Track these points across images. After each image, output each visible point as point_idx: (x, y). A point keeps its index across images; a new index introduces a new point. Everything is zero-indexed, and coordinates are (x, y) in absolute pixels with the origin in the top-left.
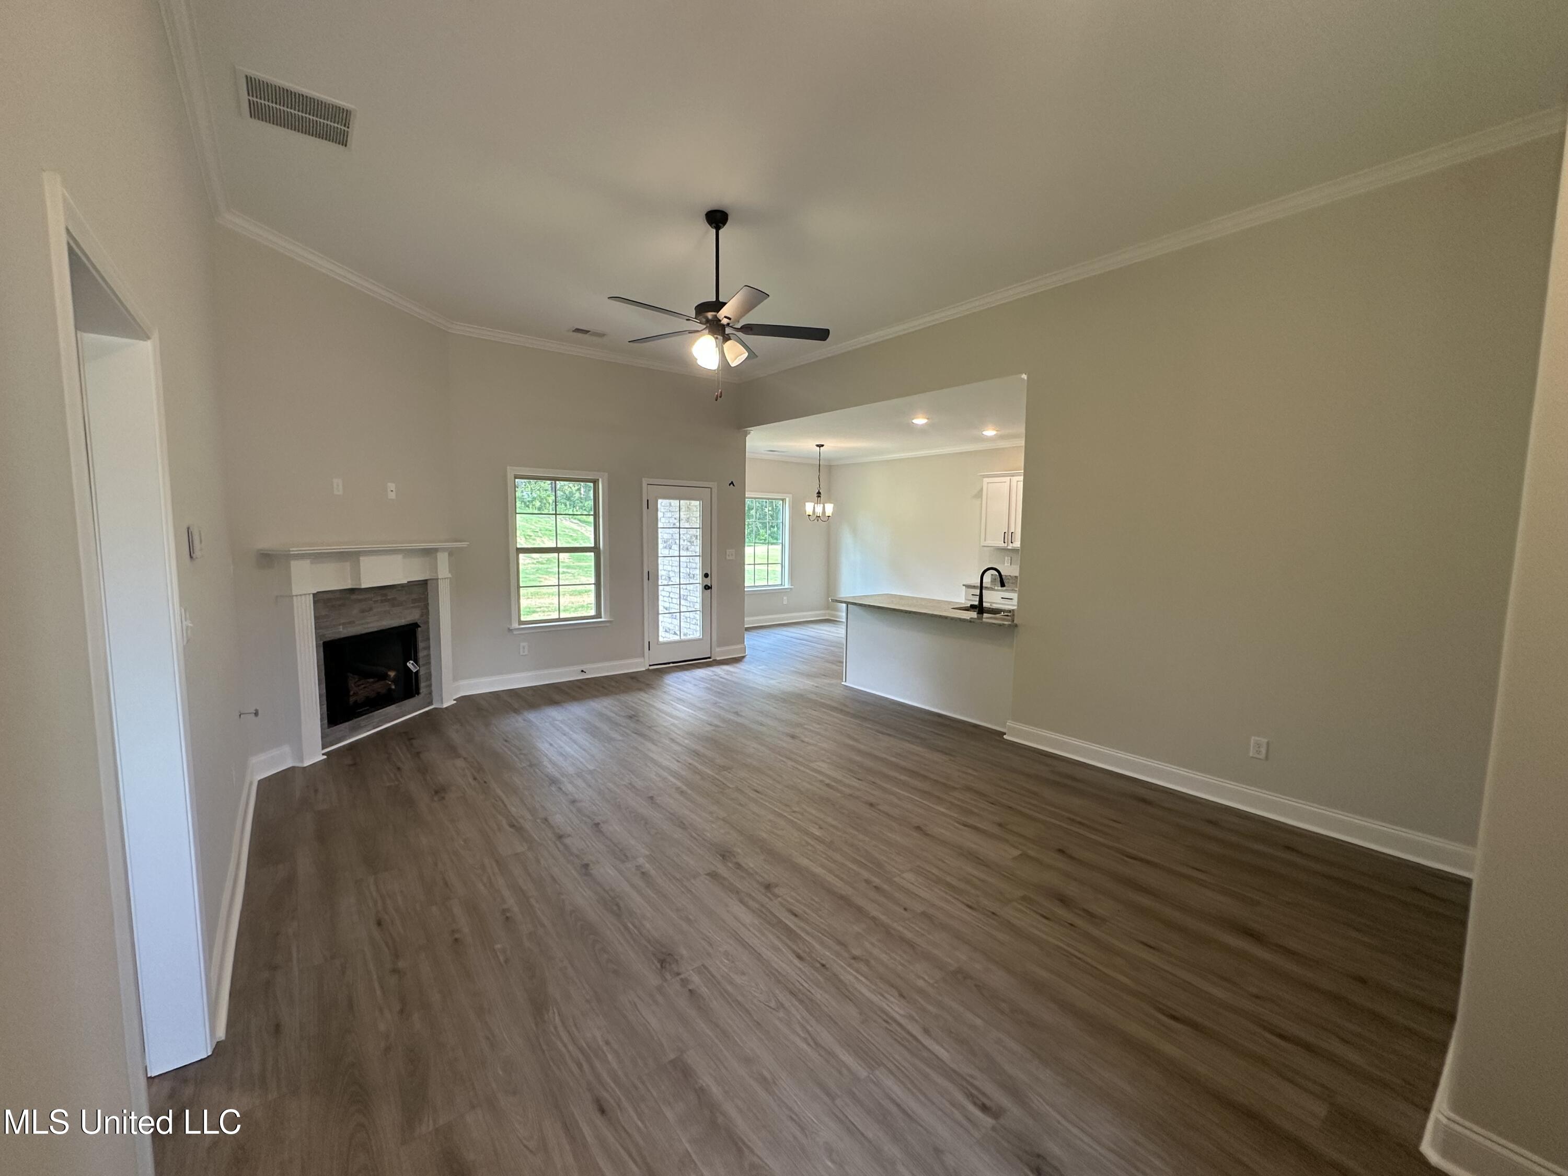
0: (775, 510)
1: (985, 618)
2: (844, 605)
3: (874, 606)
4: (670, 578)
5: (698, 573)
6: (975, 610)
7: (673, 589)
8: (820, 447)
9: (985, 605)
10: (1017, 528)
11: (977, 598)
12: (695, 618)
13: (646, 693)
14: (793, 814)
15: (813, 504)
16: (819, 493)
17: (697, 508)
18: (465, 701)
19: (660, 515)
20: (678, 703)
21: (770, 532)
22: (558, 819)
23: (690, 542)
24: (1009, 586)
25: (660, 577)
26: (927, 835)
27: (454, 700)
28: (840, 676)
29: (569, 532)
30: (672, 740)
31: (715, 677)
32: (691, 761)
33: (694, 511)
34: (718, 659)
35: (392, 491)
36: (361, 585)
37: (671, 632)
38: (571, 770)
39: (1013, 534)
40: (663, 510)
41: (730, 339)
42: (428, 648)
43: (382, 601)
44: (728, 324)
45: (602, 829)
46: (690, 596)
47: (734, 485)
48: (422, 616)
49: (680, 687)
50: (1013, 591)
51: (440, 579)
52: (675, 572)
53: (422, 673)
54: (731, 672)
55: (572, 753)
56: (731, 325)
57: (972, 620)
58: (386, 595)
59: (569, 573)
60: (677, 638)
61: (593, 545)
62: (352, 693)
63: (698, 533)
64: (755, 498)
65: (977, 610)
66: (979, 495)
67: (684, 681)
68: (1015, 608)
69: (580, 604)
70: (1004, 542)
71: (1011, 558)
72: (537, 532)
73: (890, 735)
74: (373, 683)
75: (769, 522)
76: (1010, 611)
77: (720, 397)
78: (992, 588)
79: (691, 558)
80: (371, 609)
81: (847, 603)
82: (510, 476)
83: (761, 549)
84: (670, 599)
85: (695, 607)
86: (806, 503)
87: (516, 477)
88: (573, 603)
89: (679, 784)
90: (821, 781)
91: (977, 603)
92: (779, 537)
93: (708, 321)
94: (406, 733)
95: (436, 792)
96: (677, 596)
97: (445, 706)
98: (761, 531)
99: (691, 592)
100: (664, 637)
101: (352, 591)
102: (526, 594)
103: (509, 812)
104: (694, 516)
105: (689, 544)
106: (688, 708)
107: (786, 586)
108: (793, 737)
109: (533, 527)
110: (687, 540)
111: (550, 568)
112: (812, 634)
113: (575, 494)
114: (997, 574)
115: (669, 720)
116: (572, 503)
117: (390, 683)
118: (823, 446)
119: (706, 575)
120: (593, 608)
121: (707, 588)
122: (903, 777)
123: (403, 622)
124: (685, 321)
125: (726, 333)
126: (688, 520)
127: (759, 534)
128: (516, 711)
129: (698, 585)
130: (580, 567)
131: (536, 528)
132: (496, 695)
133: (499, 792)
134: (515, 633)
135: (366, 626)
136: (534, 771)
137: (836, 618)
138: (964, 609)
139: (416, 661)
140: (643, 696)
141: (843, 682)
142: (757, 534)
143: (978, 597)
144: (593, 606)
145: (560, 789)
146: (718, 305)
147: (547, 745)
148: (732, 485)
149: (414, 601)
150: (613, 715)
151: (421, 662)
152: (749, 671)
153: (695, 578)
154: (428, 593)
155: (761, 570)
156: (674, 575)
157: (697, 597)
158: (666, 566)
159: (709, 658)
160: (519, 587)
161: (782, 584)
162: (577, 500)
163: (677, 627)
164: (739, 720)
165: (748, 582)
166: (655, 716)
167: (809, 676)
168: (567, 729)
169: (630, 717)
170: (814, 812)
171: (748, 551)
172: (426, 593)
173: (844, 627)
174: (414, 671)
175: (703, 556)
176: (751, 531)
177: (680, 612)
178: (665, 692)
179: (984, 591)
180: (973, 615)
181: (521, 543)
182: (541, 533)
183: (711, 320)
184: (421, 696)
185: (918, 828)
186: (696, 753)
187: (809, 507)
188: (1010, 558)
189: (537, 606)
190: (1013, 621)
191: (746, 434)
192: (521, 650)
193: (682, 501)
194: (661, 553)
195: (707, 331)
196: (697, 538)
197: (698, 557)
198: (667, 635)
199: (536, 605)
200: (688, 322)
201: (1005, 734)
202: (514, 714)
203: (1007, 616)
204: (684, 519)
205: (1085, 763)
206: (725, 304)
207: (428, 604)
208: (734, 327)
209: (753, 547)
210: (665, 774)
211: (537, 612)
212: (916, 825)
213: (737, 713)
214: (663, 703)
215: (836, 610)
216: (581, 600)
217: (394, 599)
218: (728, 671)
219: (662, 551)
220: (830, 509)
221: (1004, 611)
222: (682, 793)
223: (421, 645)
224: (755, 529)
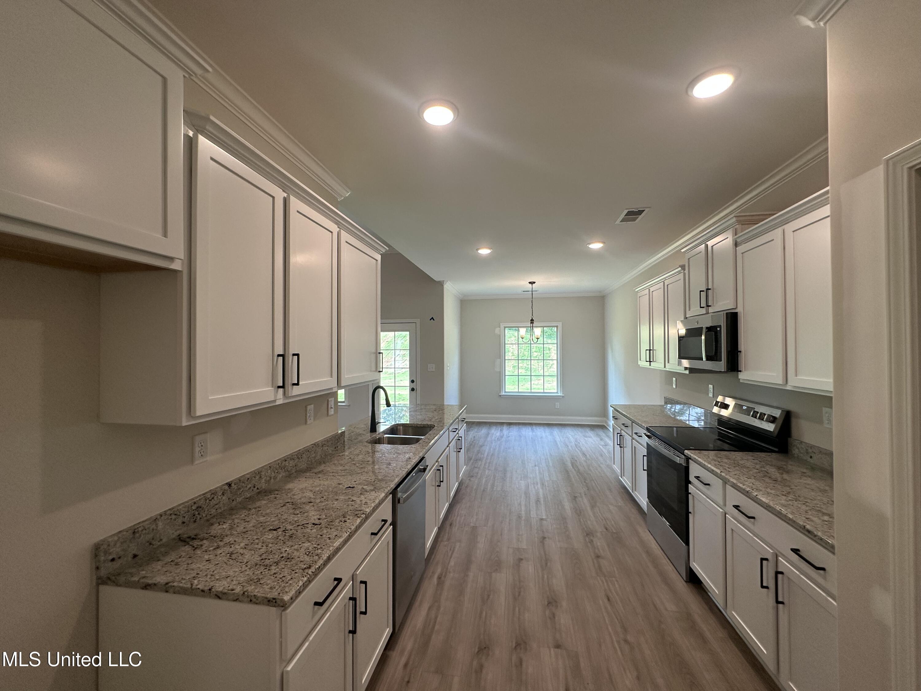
16: (532, 320)
17: (407, 336)
33: (405, 338)
40: (384, 339)
47: (434, 320)
63: (407, 352)
79: (403, 369)
104: (405, 341)
105: (401, 360)
107: (559, 394)
110: (400, 357)
118: (534, 283)
119: (412, 381)
121: (413, 390)
126: (400, 344)
129: (407, 387)
148: (432, 320)
161: (557, 392)
175: (411, 368)
193: (396, 333)
196: (405, 356)
197: (407, 369)
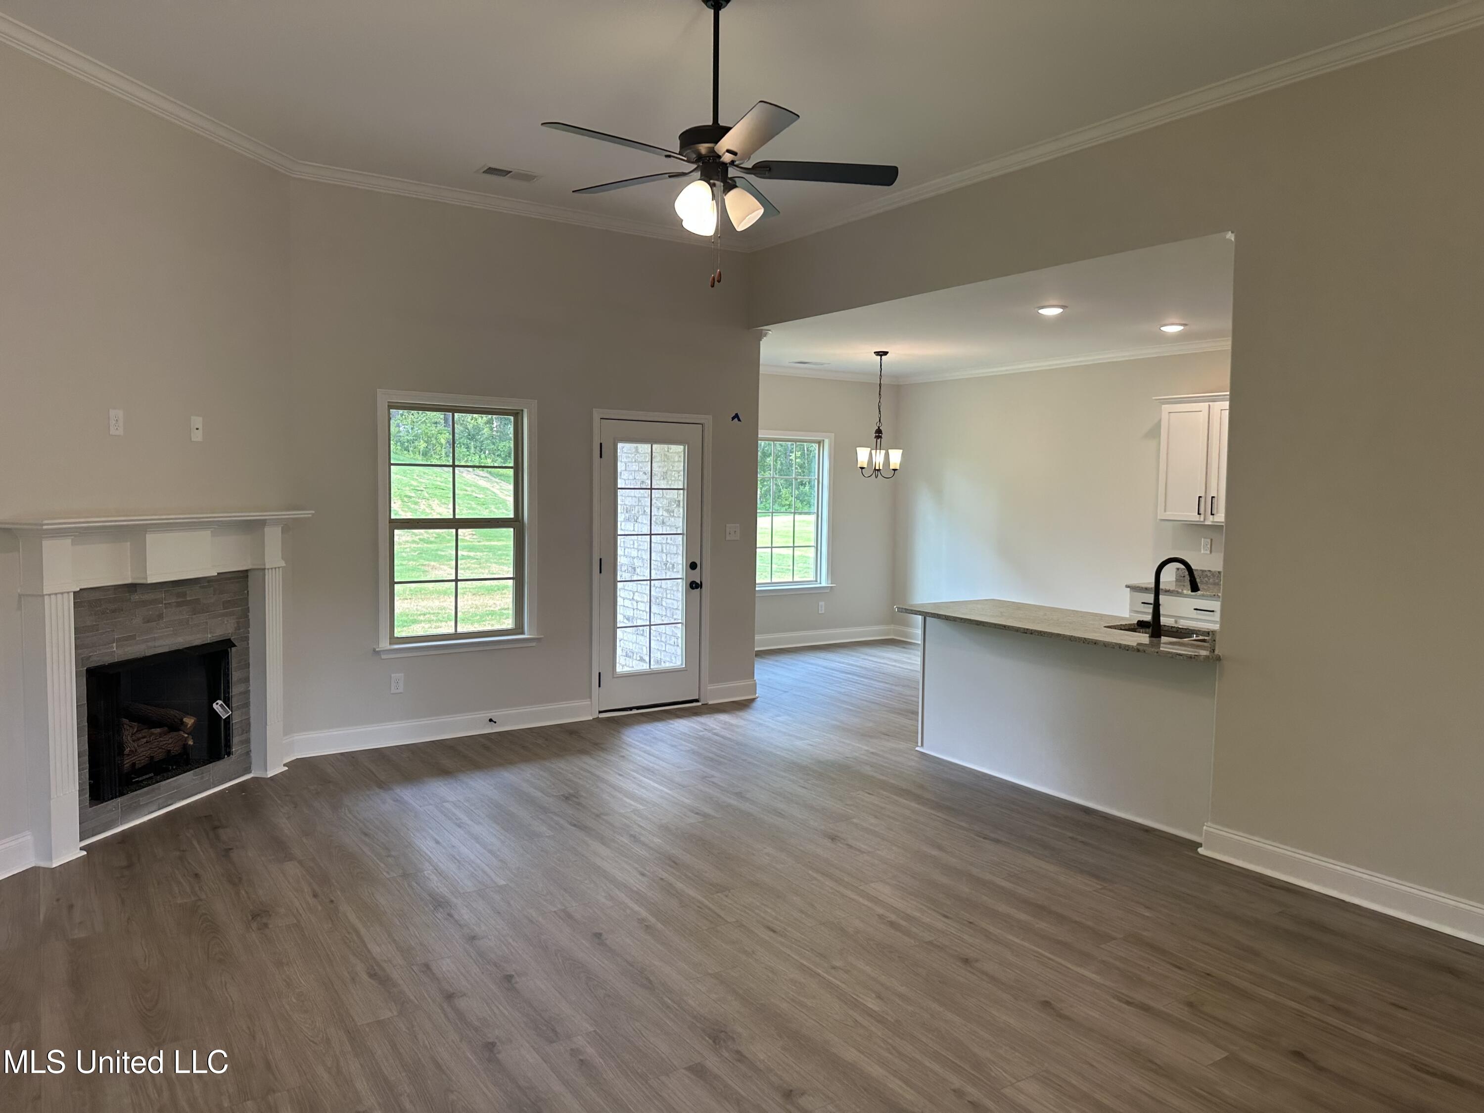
0: (806, 456)
1: (1164, 643)
2: (920, 618)
3: (970, 620)
4: (634, 569)
5: (679, 561)
6: (1147, 630)
7: (639, 586)
8: (881, 356)
9: (1164, 621)
10: (1219, 487)
11: (1150, 609)
12: (674, 635)
13: (592, 758)
14: (833, 971)
15: (869, 449)
16: (879, 431)
17: (680, 457)
18: (300, 767)
19: (621, 467)
20: (645, 777)
21: (797, 492)
22: (446, 966)
23: (667, 511)
24: (1206, 590)
25: (619, 568)
26: (1061, 1016)
27: (285, 765)
28: (912, 736)
29: (473, 491)
30: (635, 838)
31: (706, 732)
32: (664, 875)
33: (674, 462)
34: (710, 702)
35: (197, 429)
36: (146, 579)
37: (635, 657)
38: (469, 885)
39: (1215, 500)
40: (624, 460)
41: (734, 186)
42: (247, 680)
43: (179, 604)
44: (732, 163)
45: (517, 986)
46: (666, 598)
47: (739, 420)
48: (238, 628)
49: (648, 748)
50: (1214, 597)
51: (268, 569)
52: (643, 559)
53: (235, 720)
54: (732, 725)
55: (472, 857)
56: (737, 163)
57: (1141, 648)
58: (184, 595)
59: (473, 558)
60: (645, 667)
61: (511, 515)
62: (127, 751)
63: (681, 496)
64: (774, 440)
65: (1150, 630)
66: (1155, 432)
67: (655, 738)
68: (1216, 627)
69: (488, 609)
70: (1199, 514)
71: (1212, 540)
72: (422, 491)
73: (997, 841)
74: (160, 735)
75: (796, 479)
76: (1208, 633)
77: (719, 281)
78: (1178, 592)
79: (669, 536)
80: (160, 616)
81: (925, 615)
82: (382, 405)
83: (783, 521)
84: (635, 604)
85: (675, 617)
86: (857, 448)
87: (392, 406)
88: (477, 607)
89: (644, 913)
90: (881, 917)
91: (1148, 618)
92: (812, 501)
93: (700, 158)
94: (208, 817)
95: (255, 917)
96: (647, 599)
97: (270, 774)
98: (784, 491)
99: (668, 592)
100: (624, 665)
101: (132, 588)
102: (402, 592)
103: (369, 951)
104: (675, 469)
105: (665, 514)
106: (660, 784)
107: (824, 584)
108: (833, 838)
109: (414, 483)
110: (663, 507)
111: (442, 551)
112: (867, 664)
113: (483, 429)
114: (1182, 567)
115: (631, 805)
116: (478, 444)
117: (186, 735)
118: (886, 353)
119: (693, 566)
120: (511, 617)
121: (694, 585)
122: (1023, 916)
123: (209, 637)
124: (664, 158)
125: (730, 176)
126: (664, 476)
127: (779, 497)
128: (383, 785)
129: (680, 580)
130: (490, 549)
131: (419, 484)
132: (350, 758)
133: (353, 917)
134: (383, 657)
135: (150, 644)
136: (410, 886)
137: (906, 637)
138: (1127, 628)
139: (227, 701)
140: (587, 762)
141: (918, 746)
142: (778, 496)
143: (1152, 606)
144: (511, 612)
145: (450, 915)
146: (717, 131)
147: (432, 844)
148: (736, 419)
149: (226, 604)
150: (538, 794)
151: (235, 703)
152: (760, 724)
153: (675, 570)
154: (248, 592)
155: (784, 556)
156: (642, 565)
157: (677, 601)
158: (629, 550)
159: (697, 701)
160: (393, 583)
161: (816, 581)
162: (487, 439)
163: (644, 648)
164: (745, 806)
165: (762, 577)
166: (605, 796)
167: (865, 735)
168: (465, 818)
169: (567, 798)
170: (868, 969)
171: (763, 523)
172: (246, 592)
173: (920, 653)
174: (224, 718)
175: (689, 535)
176: (766, 491)
177: (650, 625)
178: (623, 757)
179: (1162, 598)
180: (1143, 638)
181: (399, 511)
182: (427, 493)
183: (705, 156)
184: (233, 757)
185: (1046, 1004)
186: (674, 863)
187: (863, 455)
188: (1209, 541)
189: (419, 613)
190: (1214, 651)
191: (760, 336)
192: (393, 685)
193: (655, 446)
194: (621, 529)
195: (698, 174)
196: (678, 506)
197: (681, 536)
198: (629, 661)
199: (417, 610)
200: (669, 159)
201: (1200, 845)
202: (377, 790)
203: (1204, 641)
204: (659, 475)
205: (1343, 901)
206: (728, 129)
207: (249, 607)
208: (742, 166)
209: (771, 517)
210: (622, 896)
211: (420, 622)
212: (1043, 999)
213: (740, 795)
214: (620, 775)
215: (907, 624)
216: (491, 602)
217: (197, 601)
218: (725, 723)
219: (623, 526)
220: (896, 457)
221: (1198, 632)
222: (648, 928)
223: (236, 675)
224: (773, 488)
